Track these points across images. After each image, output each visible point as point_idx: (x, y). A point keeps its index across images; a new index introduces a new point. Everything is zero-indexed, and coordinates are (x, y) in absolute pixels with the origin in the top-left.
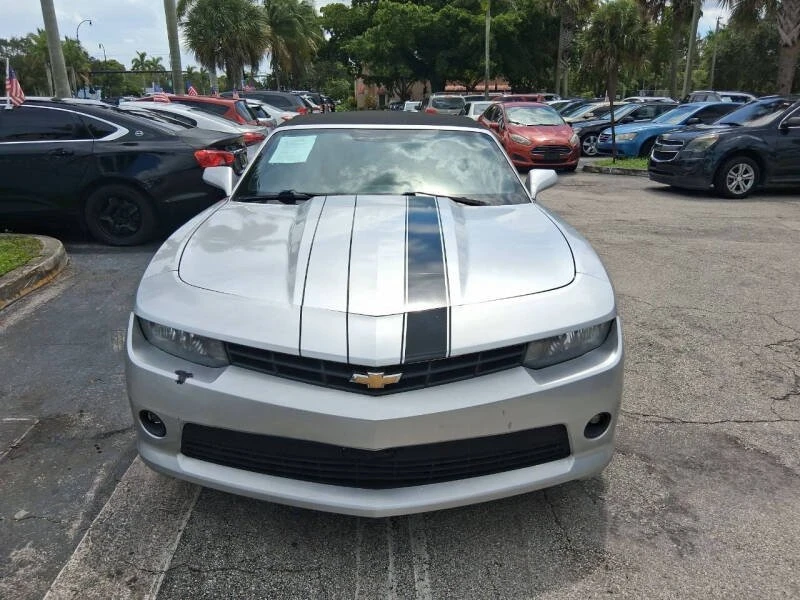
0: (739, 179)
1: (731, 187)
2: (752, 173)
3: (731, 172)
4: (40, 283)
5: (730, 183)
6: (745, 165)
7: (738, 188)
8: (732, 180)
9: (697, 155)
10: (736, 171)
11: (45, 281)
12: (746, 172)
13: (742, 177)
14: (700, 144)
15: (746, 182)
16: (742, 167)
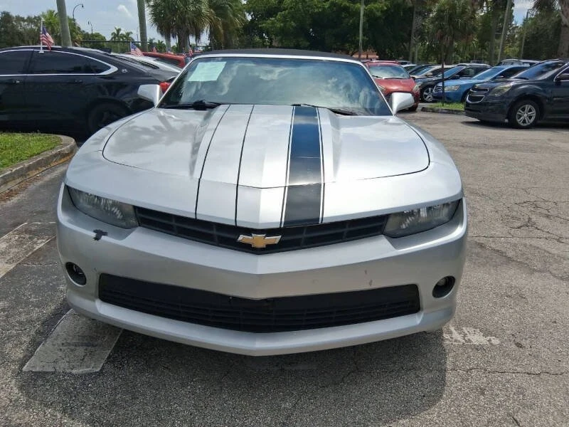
0: (526, 115)
1: (520, 121)
2: (534, 111)
3: (520, 110)
4: (63, 160)
5: (519, 118)
6: (530, 106)
7: (524, 121)
8: (520, 116)
9: (497, 98)
10: (523, 110)
11: (65, 159)
12: (530, 111)
13: (527, 114)
14: (499, 91)
15: (530, 117)
16: (528, 107)
